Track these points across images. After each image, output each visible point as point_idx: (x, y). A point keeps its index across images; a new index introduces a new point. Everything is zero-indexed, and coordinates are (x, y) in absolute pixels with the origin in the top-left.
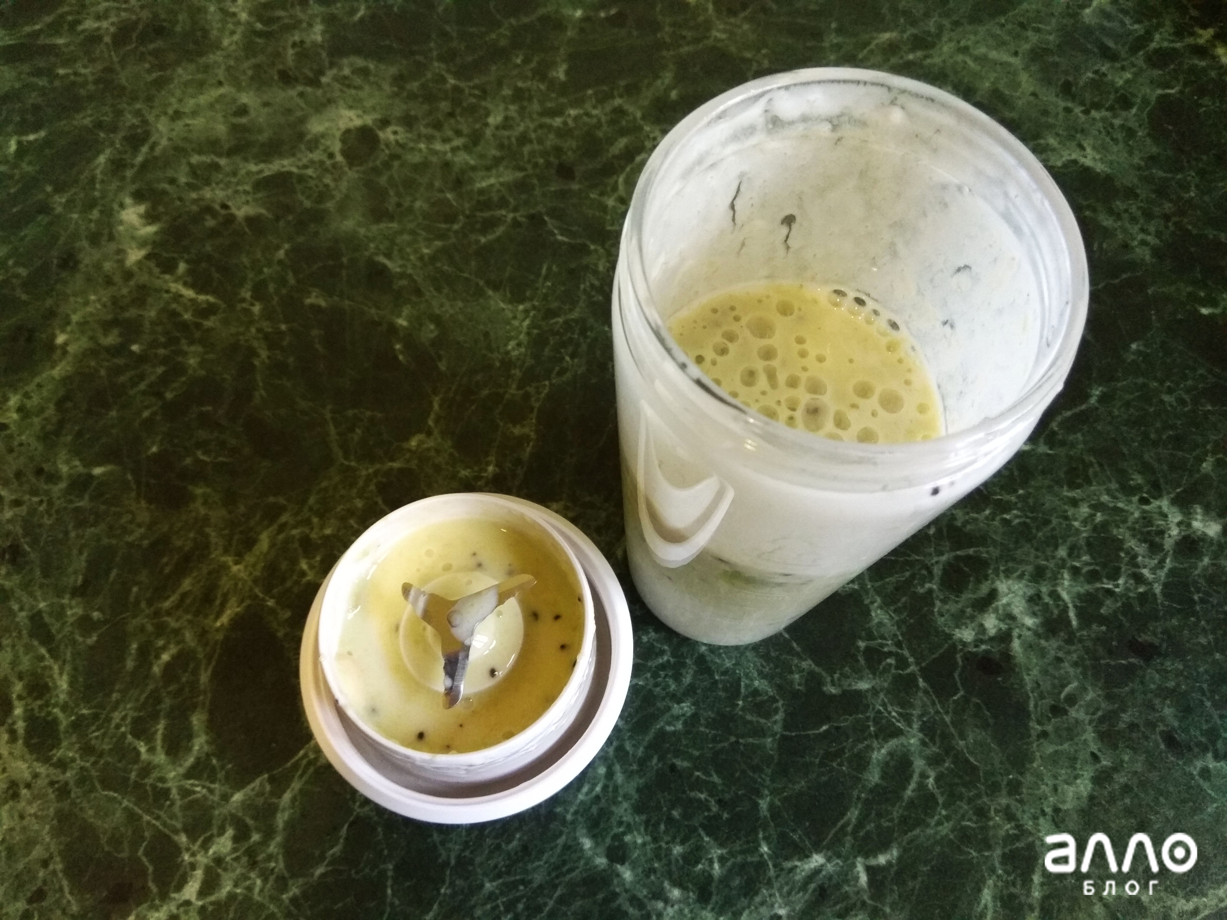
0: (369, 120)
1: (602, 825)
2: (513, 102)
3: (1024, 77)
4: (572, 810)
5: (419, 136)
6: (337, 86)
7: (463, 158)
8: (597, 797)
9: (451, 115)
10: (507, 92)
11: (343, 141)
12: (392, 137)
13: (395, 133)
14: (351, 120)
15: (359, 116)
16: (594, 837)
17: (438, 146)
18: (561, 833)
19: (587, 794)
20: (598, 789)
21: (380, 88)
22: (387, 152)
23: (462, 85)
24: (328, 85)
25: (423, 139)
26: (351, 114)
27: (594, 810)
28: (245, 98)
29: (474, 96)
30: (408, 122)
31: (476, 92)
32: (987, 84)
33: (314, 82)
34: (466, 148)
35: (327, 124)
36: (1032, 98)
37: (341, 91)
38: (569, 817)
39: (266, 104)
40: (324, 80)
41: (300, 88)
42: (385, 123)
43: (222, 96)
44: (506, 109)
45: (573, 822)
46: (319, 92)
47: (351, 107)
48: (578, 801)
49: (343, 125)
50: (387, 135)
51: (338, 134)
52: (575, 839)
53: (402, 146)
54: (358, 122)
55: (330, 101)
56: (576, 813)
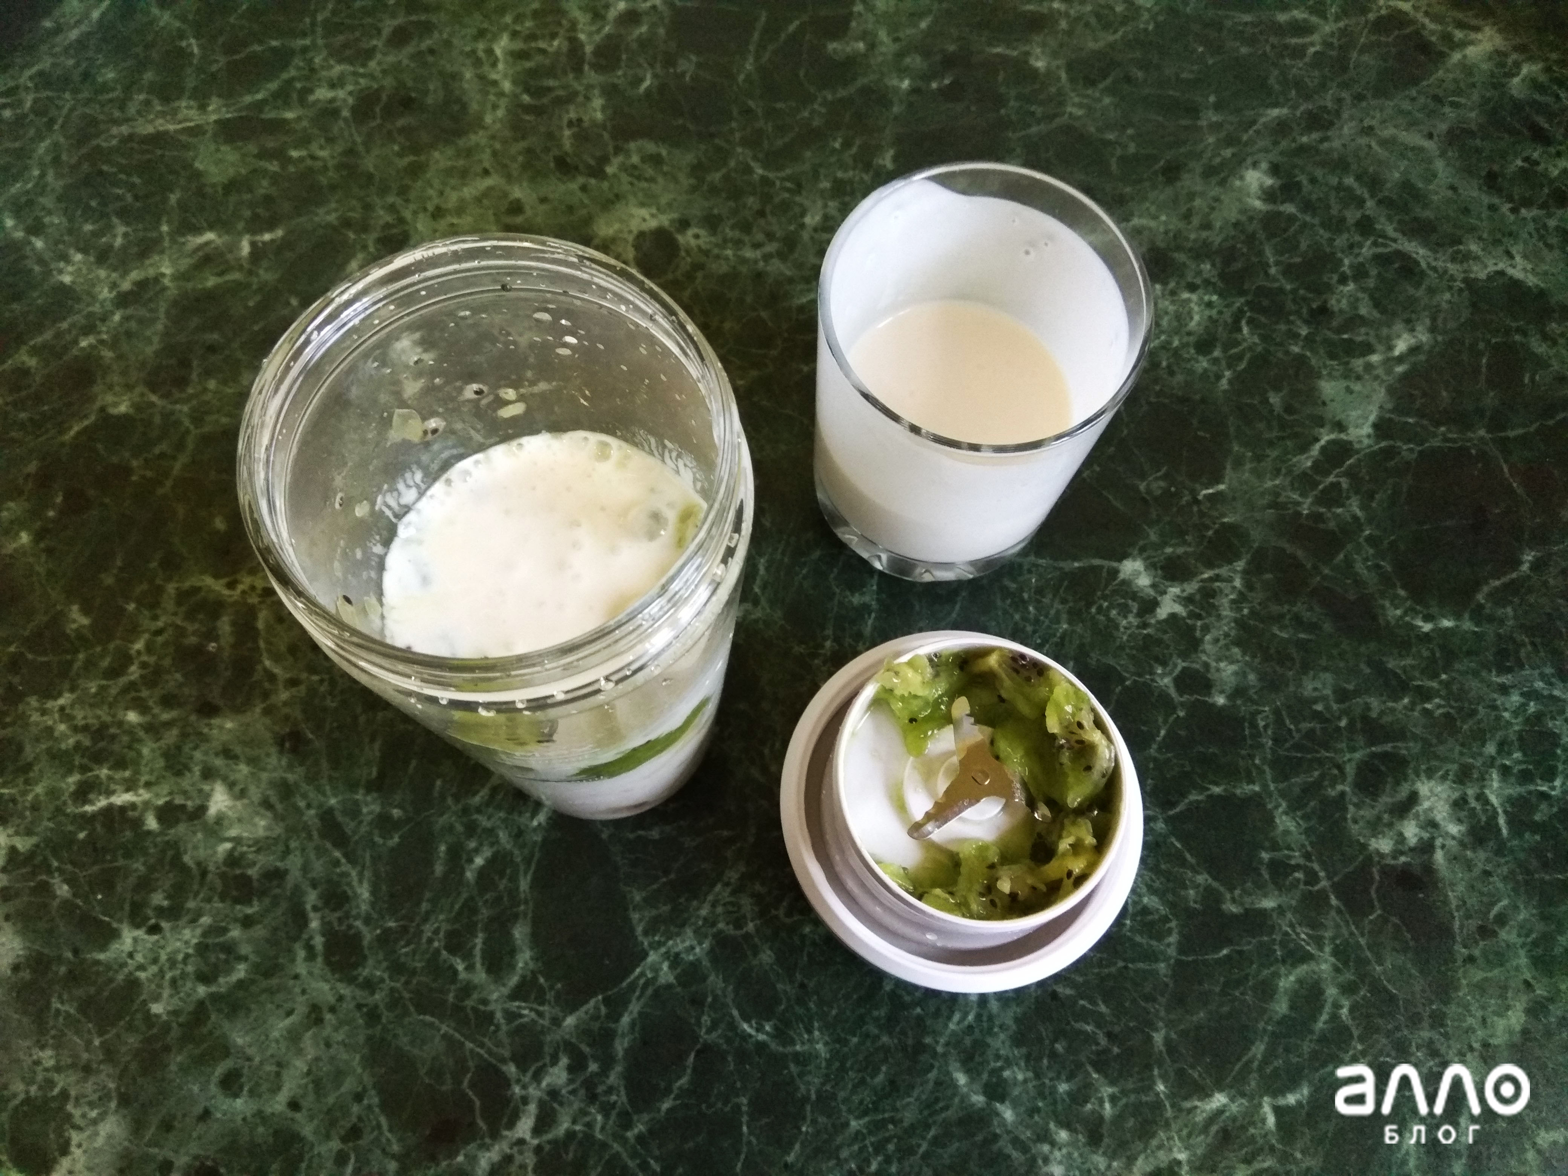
0: (664, 220)
1: (977, 1059)
2: (833, 197)
3: (1439, 165)
4: (942, 1041)
5: (725, 241)
6: (625, 178)
7: (776, 267)
8: (970, 1027)
9: (761, 213)
10: (825, 184)
11: (637, 247)
12: (693, 242)
13: (697, 236)
14: (644, 220)
15: (653, 216)
16: (968, 1071)
17: (749, 253)
18: (932, 1066)
19: (958, 1023)
20: (971, 1017)
21: (676, 180)
22: (689, 260)
23: (771, 175)
24: (615, 175)
25: (730, 245)
26: (644, 212)
27: (968, 1041)
28: (517, 192)
29: (788, 190)
30: (712, 223)
31: (788, 185)
32: (1397, 175)
33: (598, 172)
34: (781, 256)
35: (617, 226)
36: (1450, 193)
37: (632, 184)
38: (940, 1049)
39: (543, 200)
40: (610, 170)
41: (581, 180)
42: (684, 224)
43: (490, 189)
44: (825, 206)
45: (944, 1055)
46: (605, 185)
47: (642, 205)
48: (948, 1032)
49: (636, 225)
50: (688, 239)
51: (631, 238)
52: (948, 1073)
53: (706, 253)
54: (653, 224)
55: (618, 197)
56: (947, 1044)
